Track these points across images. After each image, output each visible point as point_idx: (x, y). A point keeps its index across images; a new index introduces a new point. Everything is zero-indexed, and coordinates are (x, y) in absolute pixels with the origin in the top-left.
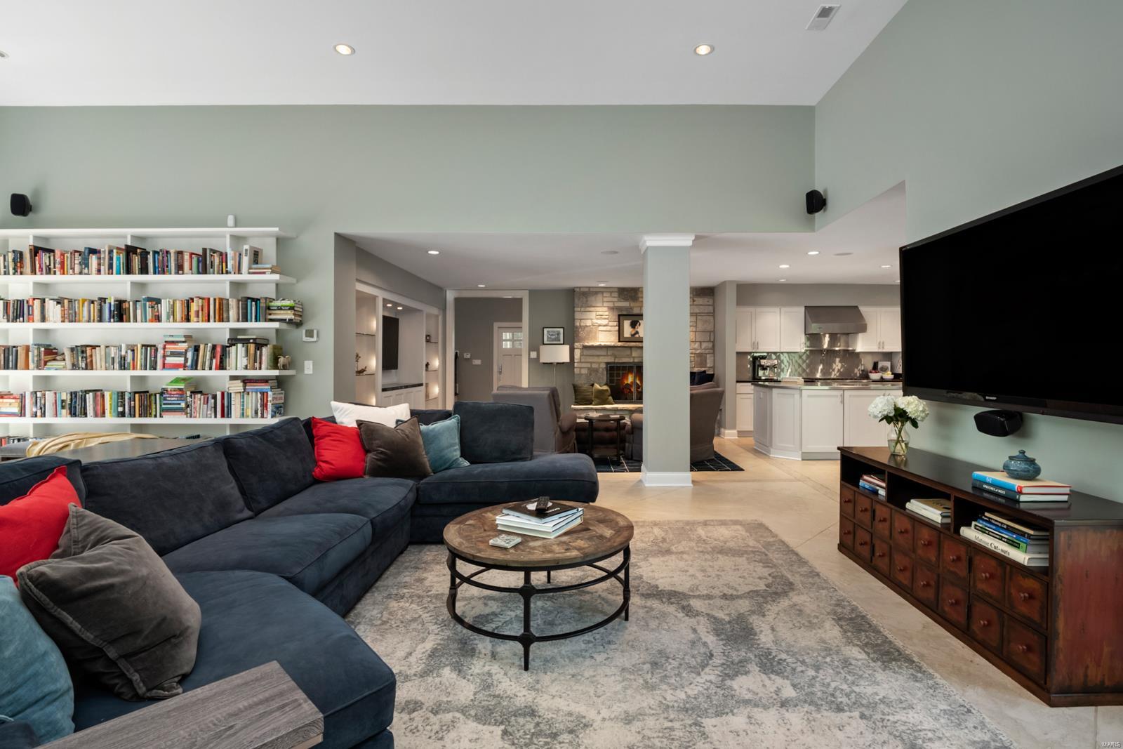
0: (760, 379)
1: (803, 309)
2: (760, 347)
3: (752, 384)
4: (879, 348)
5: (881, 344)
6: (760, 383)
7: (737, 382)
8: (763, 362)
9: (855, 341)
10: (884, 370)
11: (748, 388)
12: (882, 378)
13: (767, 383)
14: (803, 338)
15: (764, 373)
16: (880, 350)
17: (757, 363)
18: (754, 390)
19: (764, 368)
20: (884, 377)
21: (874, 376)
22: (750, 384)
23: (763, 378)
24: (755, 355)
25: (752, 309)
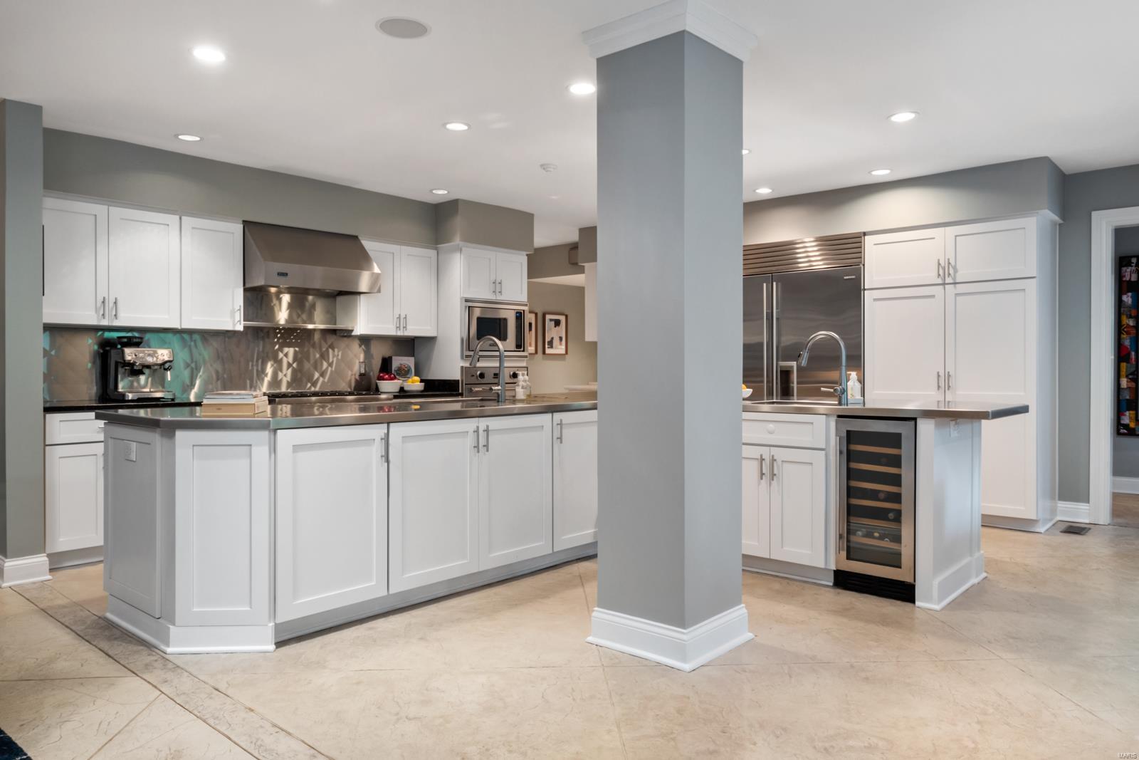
0: (121, 401)
1: (238, 228)
2: (121, 314)
3: (98, 417)
4: (398, 328)
5: (402, 321)
6: (121, 411)
7: (49, 410)
8: (130, 354)
9: (351, 310)
10: (403, 373)
11: (88, 426)
12: (402, 389)
13: (142, 413)
14: (237, 298)
15: (131, 386)
16: (400, 333)
17: (114, 356)
18: (105, 430)
19: (135, 370)
20: (406, 388)
21: (388, 386)
22: (92, 415)
23: (130, 396)
24: (107, 335)
25: (99, 209)
